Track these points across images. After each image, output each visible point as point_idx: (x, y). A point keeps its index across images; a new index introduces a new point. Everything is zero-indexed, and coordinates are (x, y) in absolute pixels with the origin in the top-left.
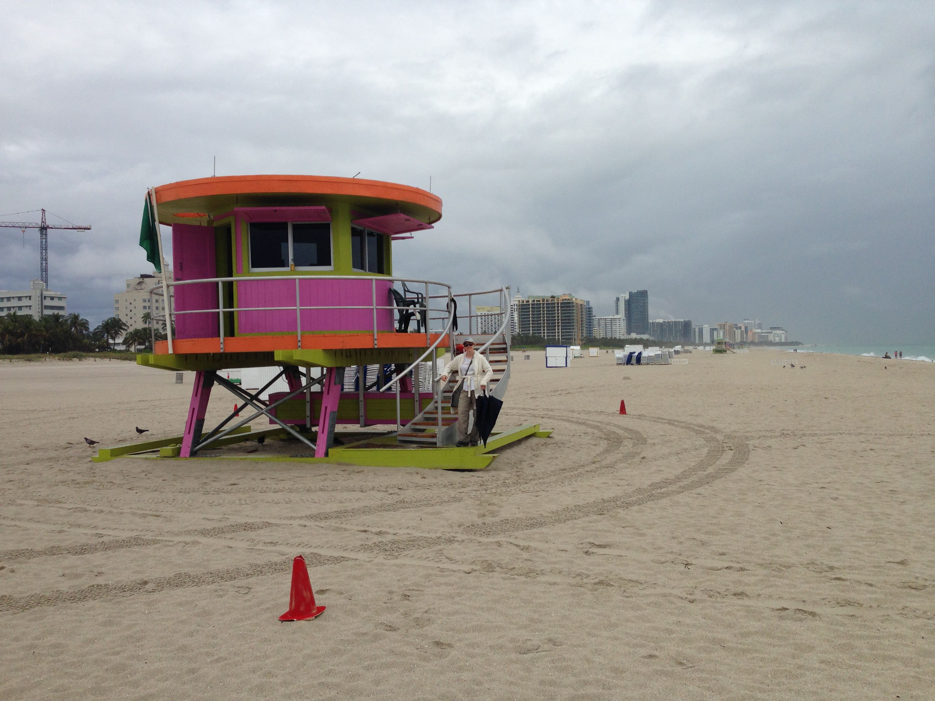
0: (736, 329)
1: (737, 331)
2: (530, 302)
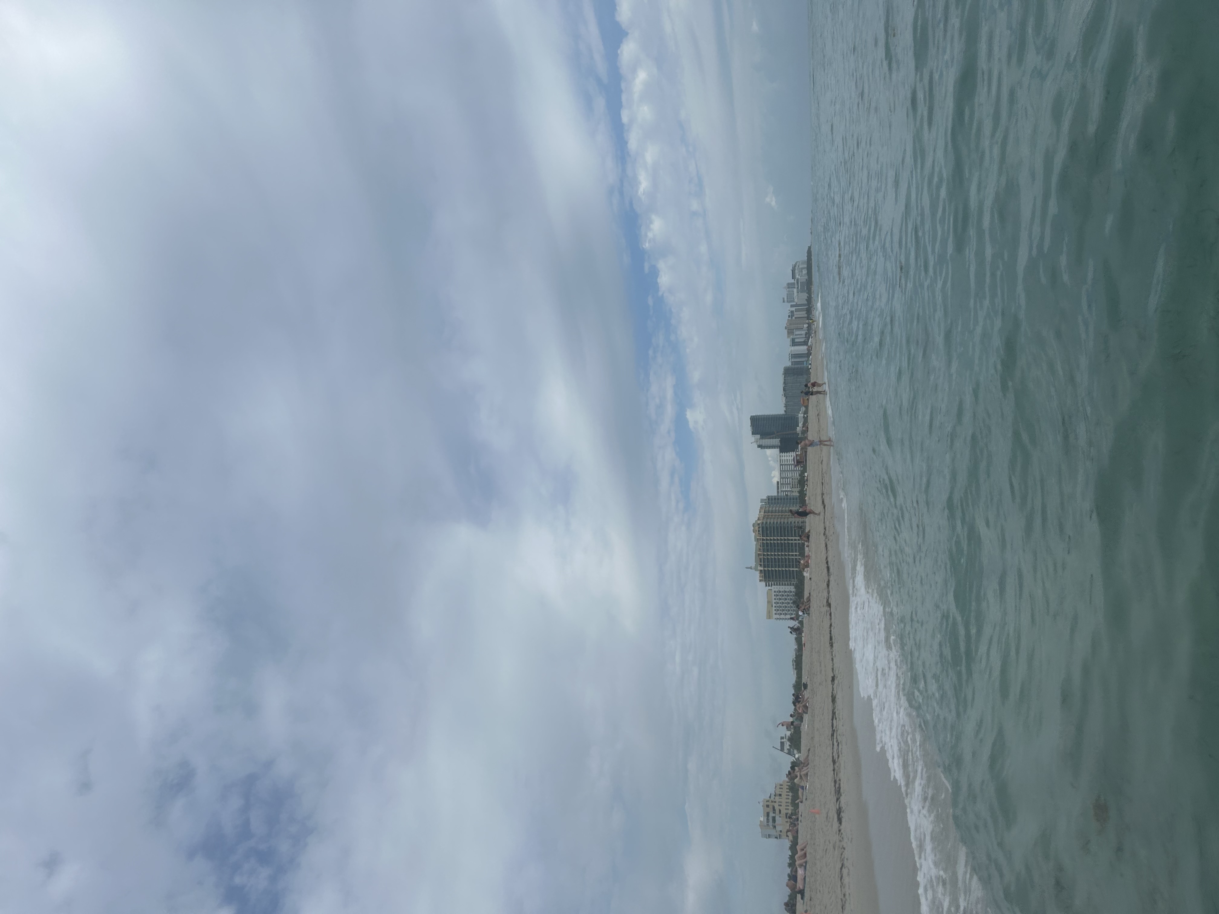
0: (793, 316)
1: (795, 316)
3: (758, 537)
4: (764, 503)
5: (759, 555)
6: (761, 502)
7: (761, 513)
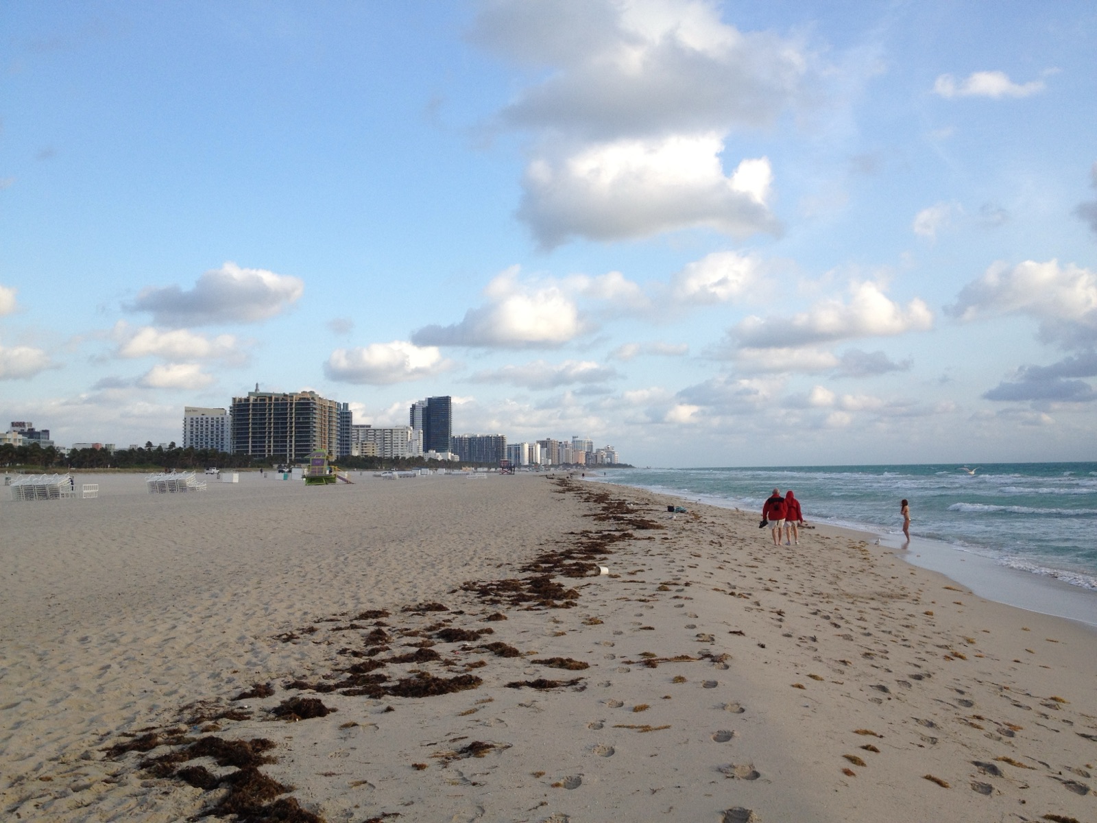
0: (562, 448)
2: (251, 401)
3: (295, 397)
4: (342, 407)
5: (270, 398)
6: (344, 404)
7: (329, 403)
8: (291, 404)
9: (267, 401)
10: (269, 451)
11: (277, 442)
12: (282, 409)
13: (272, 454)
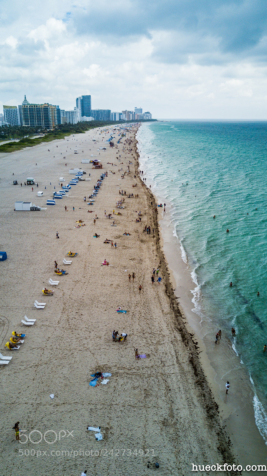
0: (131, 114)
2: (28, 107)
8: (42, 108)
9: (34, 107)
10: (36, 125)
11: (38, 121)
12: (39, 110)
13: (37, 125)
